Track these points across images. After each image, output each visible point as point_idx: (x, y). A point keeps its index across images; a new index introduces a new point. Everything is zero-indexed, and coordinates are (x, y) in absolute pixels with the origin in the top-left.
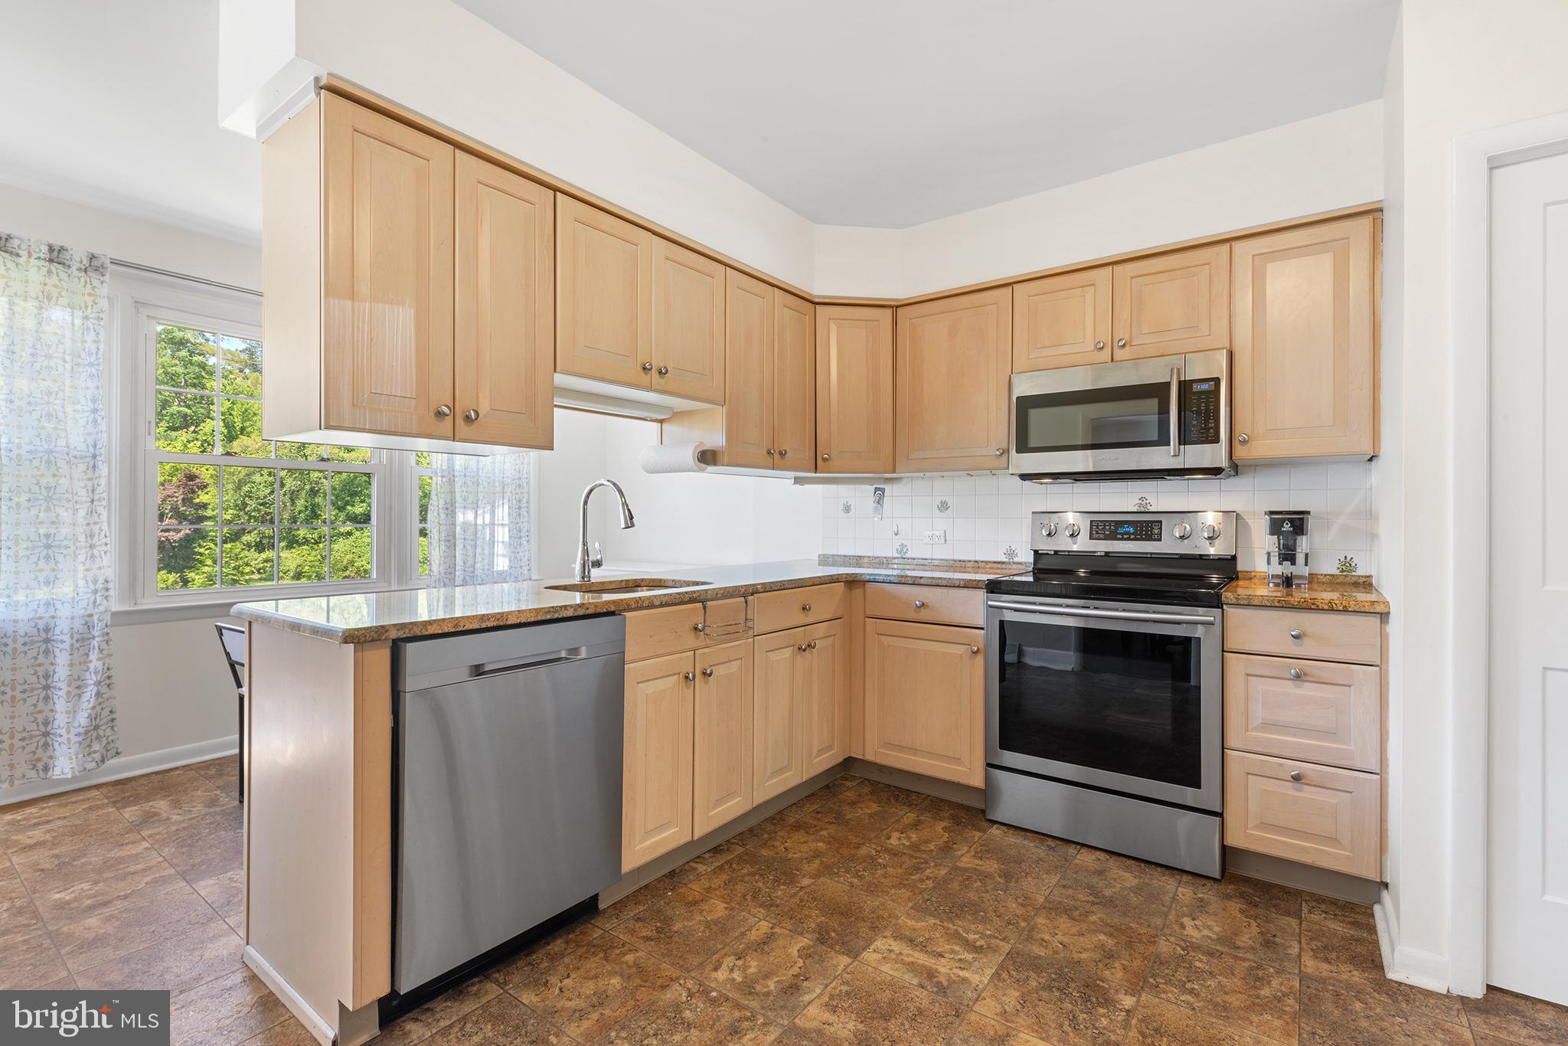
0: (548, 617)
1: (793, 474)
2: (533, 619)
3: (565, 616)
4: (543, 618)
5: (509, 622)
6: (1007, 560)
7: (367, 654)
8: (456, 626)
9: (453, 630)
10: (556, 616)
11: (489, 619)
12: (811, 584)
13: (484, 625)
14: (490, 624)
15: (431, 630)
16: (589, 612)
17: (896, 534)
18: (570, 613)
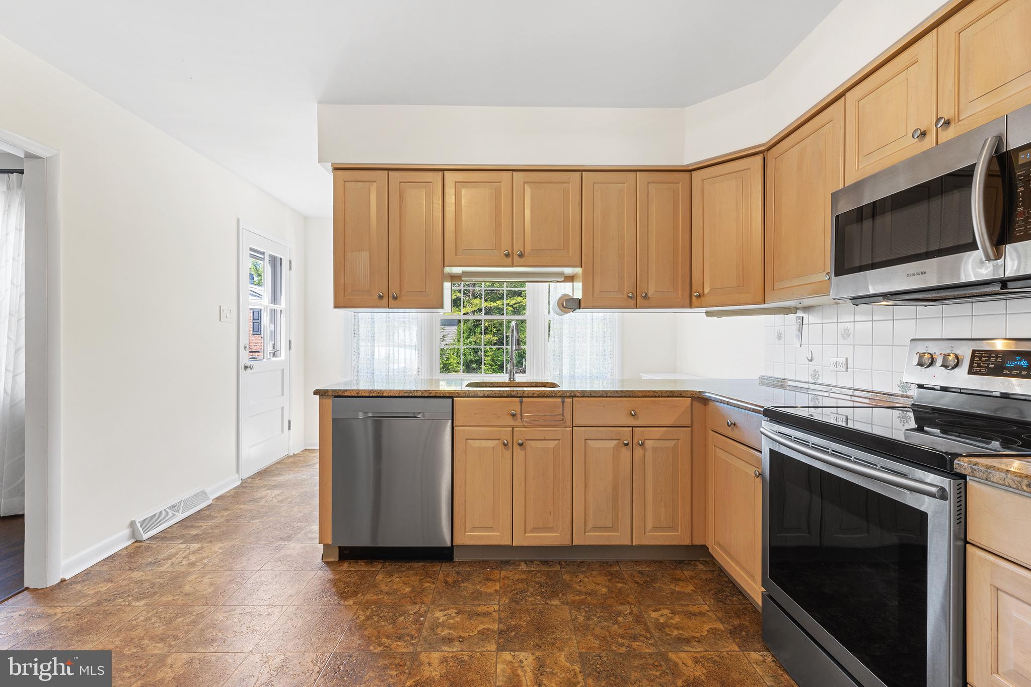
0: (406, 395)
1: (704, 310)
2: (397, 395)
3: (416, 395)
4: (403, 395)
5: (384, 395)
6: (901, 393)
7: (323, 400)
8: (358, 393)
9: (356, 395)
10: (411, 395)
11: (374, 392)
12: (642, 395)
13: (371, 395)
14: (374, 395)
15: (346, 394)
16: (431, 395)
17: (811, 360)
18: (419, 394)
